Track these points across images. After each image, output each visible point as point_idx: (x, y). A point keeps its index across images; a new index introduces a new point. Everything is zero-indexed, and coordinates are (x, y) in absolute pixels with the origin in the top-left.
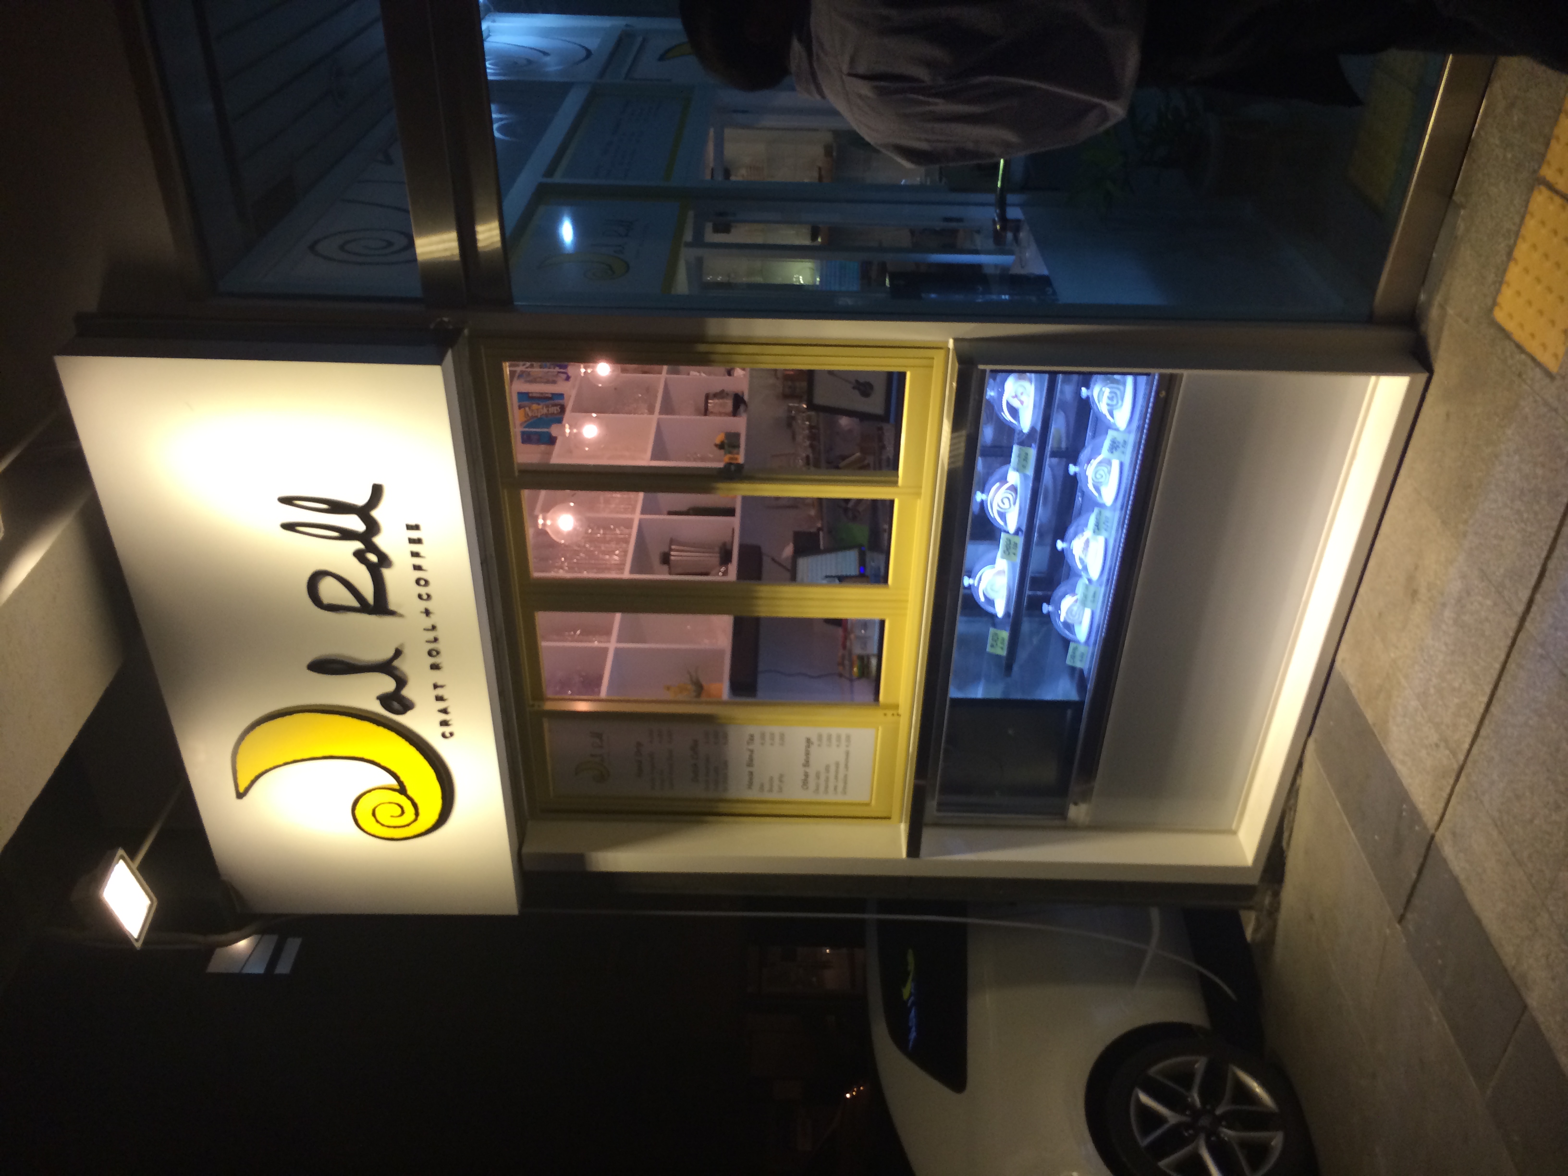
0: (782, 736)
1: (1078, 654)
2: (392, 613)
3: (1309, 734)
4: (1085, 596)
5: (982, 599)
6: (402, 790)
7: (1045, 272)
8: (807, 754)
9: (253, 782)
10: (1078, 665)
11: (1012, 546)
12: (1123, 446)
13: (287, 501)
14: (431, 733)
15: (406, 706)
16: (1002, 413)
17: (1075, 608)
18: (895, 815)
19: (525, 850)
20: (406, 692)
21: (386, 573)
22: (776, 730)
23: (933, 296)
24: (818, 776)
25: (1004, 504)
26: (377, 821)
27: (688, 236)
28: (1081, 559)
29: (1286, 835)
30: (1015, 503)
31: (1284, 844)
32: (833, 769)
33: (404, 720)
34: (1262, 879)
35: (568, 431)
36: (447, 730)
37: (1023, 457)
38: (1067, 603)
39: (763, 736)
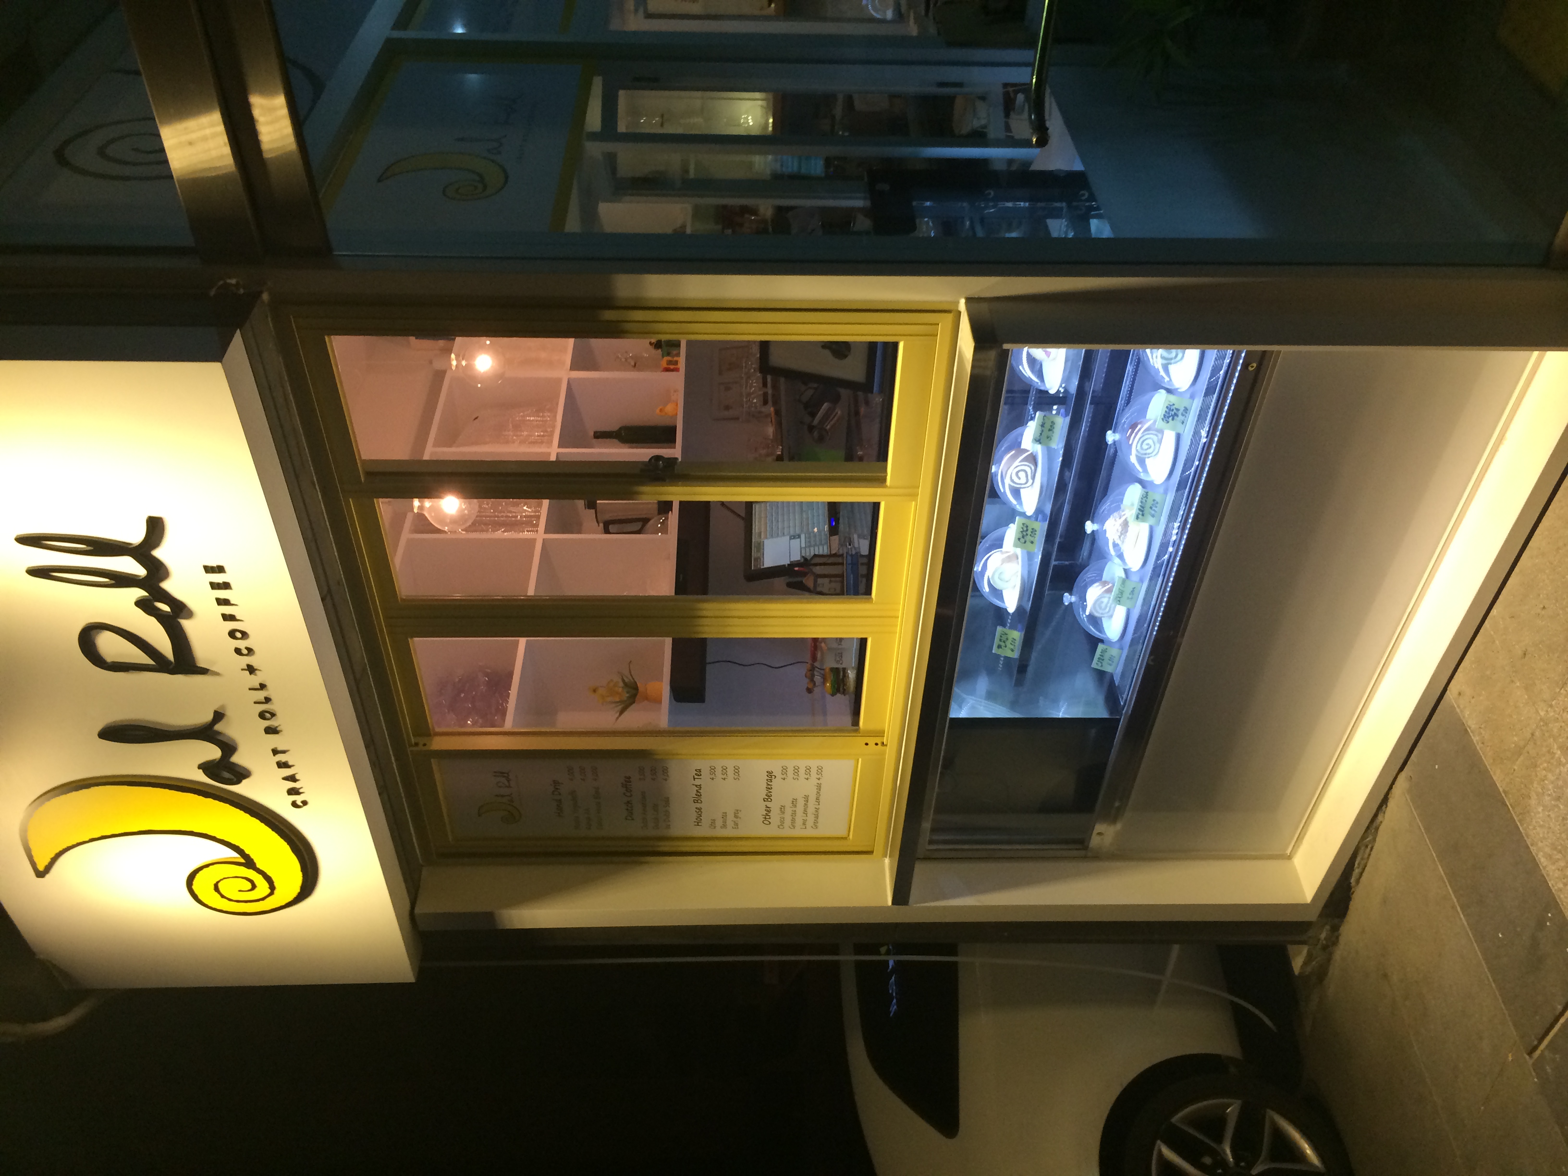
0: (737, 770)
1: (1107, 656)
2: (204, 671)
3: (1401, 769)
4: (1121, 592)
5: (986, 589)
6: (249, 863)
8: (769, 788)
9: (54, 860)
10: (1108, 669)
11: (1029, 532)
12: (1183, 415)
13: (27, 540)
14: (280, 804)
15: (240, 774)
16: (1020, 367)
17: (1105, 600)
18: (878, 848)
19: (417, 911)
20: (236, 759)
21: (186, 623)
22: (730, 764)
24: (782, 809)
25: (1019, 478)
26: (223, 896)
28: (1115, 545)
29: (1357, 871)
30: (1033, 478)
31: (1353, 880)
32: (801, 803)
33: (242, 789)
34: (1321, 915)
36: (299, 799)
37: (1048, 426)
38: (1094, 593)
39: (713, 770)
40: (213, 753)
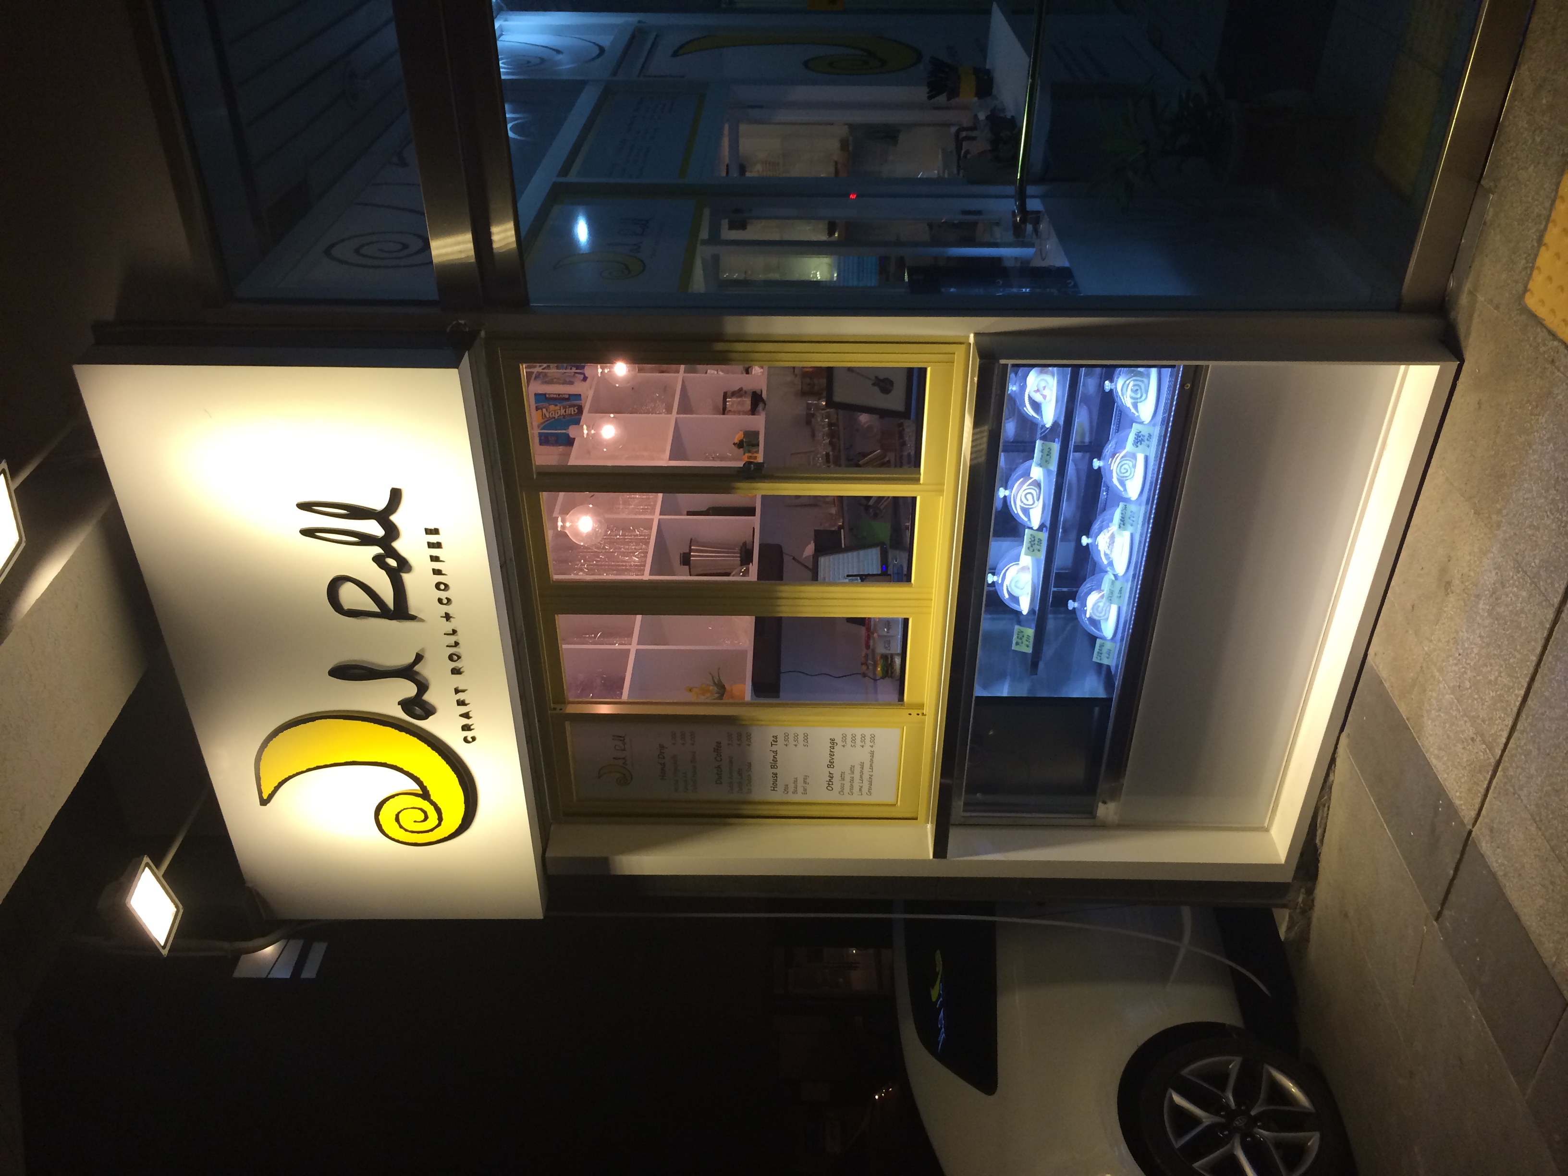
0: (806, 737)
1: (1105, 650)
2: (413, 618)
3: (1342, 730)
4: (1112, 592)
5: (1007, 596)
6: (425, 795)
7: (1067, 264)
8: (832, 755)
9: (277, 788)
10: (1105, 661)
11: (1036, 542)
12: (1148, 440)
13: (305, 506)
14: (453, 738)
15: (428, 711)
16: (1025, 408)
17: (1101, 604)
18: (922, 815)
19: (548, 854)
20: (427, 697)
21: (406, 577)
22: (800, 731)
23: (952, 290)
24: (842, 775)
25: (1027, 500)
26: (401, 827)
27: (704, 234)
28: (1106, 555)
29: (1319, 832)
30: (1038, 499)
31: (1318, 841)
32: (857, 770)
33: (428, 725)
34: (1295, 877)
35: (585, 432)
36: (469, 734)
37: (1046, 452)
38: (1092, 599)
39: (786, 736)
40: (409, 690)
